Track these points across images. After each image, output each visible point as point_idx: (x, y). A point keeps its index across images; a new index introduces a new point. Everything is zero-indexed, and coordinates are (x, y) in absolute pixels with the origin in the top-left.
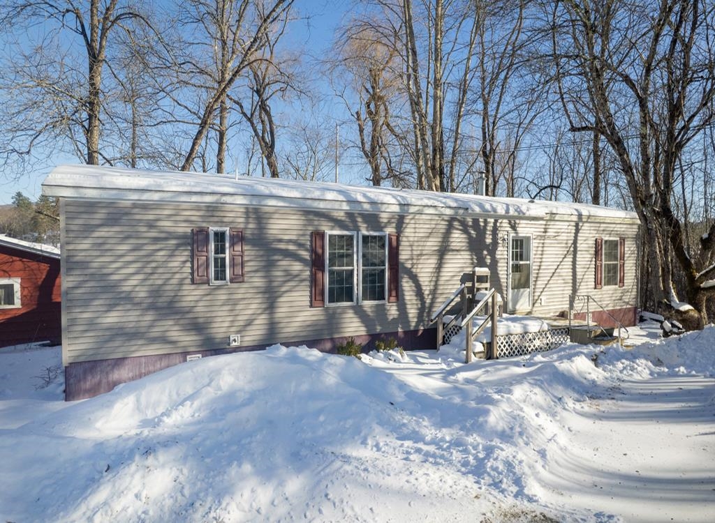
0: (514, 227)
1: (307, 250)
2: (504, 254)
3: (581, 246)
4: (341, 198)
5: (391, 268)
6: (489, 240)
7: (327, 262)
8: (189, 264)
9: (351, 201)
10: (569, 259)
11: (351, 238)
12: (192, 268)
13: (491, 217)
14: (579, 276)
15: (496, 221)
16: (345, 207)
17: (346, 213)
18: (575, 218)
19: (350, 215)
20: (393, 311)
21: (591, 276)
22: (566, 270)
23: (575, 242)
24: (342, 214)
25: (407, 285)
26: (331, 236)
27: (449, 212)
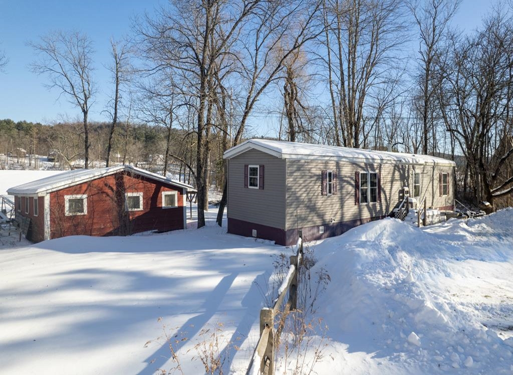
0: (414, 168)
1: (353, 180)
2: (411, 181)
3: (435, 177)
4: (364, 157)
5: (378, 188)
6: (406, 175)
7: (360, 186)
8: (320, 187)
9: (367, 159)
10: (431, 183)
11: (367, 174)
12: (322, 188)
13: (407, 164)
14: (434, 191)
15: (409, 166)
16: (365, 161)
17: (365, 164)
18: (433, 164)
19: (366, 164)
20: (378, 208)
21: (438, 191)
22: (430, 189)
23: (433, 176)
24: (363, 164)
25: (382, 196)
26: (361, 174)
27: (394, 162)
